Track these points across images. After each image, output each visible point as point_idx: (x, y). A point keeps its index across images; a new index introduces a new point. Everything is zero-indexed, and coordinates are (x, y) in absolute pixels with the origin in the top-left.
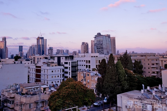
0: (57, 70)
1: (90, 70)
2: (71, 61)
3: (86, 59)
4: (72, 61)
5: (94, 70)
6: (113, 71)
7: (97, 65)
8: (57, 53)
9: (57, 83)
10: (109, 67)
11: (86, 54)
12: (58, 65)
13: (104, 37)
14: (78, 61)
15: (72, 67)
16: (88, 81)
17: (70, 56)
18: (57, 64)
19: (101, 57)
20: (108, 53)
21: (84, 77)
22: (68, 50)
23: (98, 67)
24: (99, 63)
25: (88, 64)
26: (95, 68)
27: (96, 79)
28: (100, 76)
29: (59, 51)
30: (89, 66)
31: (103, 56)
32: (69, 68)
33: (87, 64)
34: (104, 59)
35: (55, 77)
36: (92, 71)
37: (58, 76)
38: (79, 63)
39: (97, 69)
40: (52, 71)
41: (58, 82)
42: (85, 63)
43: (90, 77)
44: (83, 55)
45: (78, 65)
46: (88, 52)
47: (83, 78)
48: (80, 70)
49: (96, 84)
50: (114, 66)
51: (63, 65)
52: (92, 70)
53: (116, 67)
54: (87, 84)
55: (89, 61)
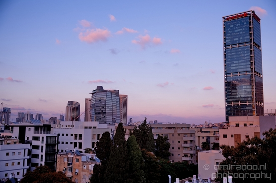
0: (17, 152)
1: (81, 152)
2: (45, 136)
3: (74, 131)
4: (49, 135)
5: (88, 151)
6: (121, 154)
7: (93, 144)
8: (18, 120)
9: (16, 177)
10: (115, 147)
11: (74, 123)
12: (20, 142)
13: (109, 94)
14: (59, 135)
15: (47, 145)
16: (77, 171)
17: (45, 126)
18: (17, 141)
19: (103, 128)
20: (114, 122)
21: (69, 165)
22: (40, 115)
23: (95, 146)
24: (98, 139)
25: (78, 141)
26: (91, 147)
27: (91, 167)
28: (98, 162)
29: (22, 117)
30: (80, 144)
31: (105, 126)
32: (40, 148)
33: (75, 141)
34: (108, 132)
35: (13, 164)
36: (85, 153)
37: (19, 164)
38: (61, 139)
39: (93, 150)
40: (7, 154)
41: (18, 174)
42: (72, 139)
43: (81, 164)
44: (70, 123)
45: (59, 143)
46: (78, 120)
47: (67, 166)
48: (63, 151)
49: (90, 177)
50: (124, 144)
51: (29, 143)
52: (83, 151)
53: (128, 145)
54: (75, 177)
55: (80, 136)
